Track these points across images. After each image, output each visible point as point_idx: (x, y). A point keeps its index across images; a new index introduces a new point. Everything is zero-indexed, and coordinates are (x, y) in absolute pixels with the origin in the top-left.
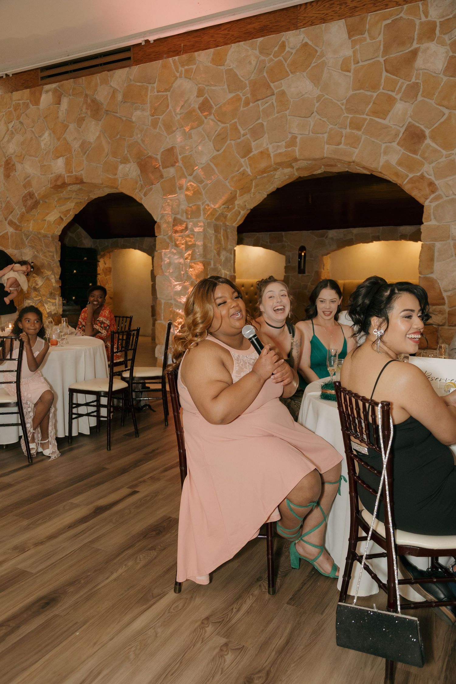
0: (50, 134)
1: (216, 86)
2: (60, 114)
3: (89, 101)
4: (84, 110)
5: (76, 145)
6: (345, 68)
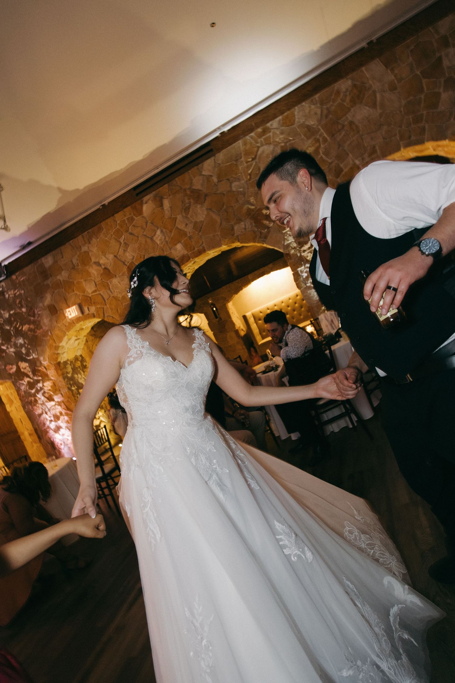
0: (162, 231)
1: (294, 139)
2: (166, 212)
3: (188, 192)
4: (187, 201)
5: (189, 230)
6: (393, 88)
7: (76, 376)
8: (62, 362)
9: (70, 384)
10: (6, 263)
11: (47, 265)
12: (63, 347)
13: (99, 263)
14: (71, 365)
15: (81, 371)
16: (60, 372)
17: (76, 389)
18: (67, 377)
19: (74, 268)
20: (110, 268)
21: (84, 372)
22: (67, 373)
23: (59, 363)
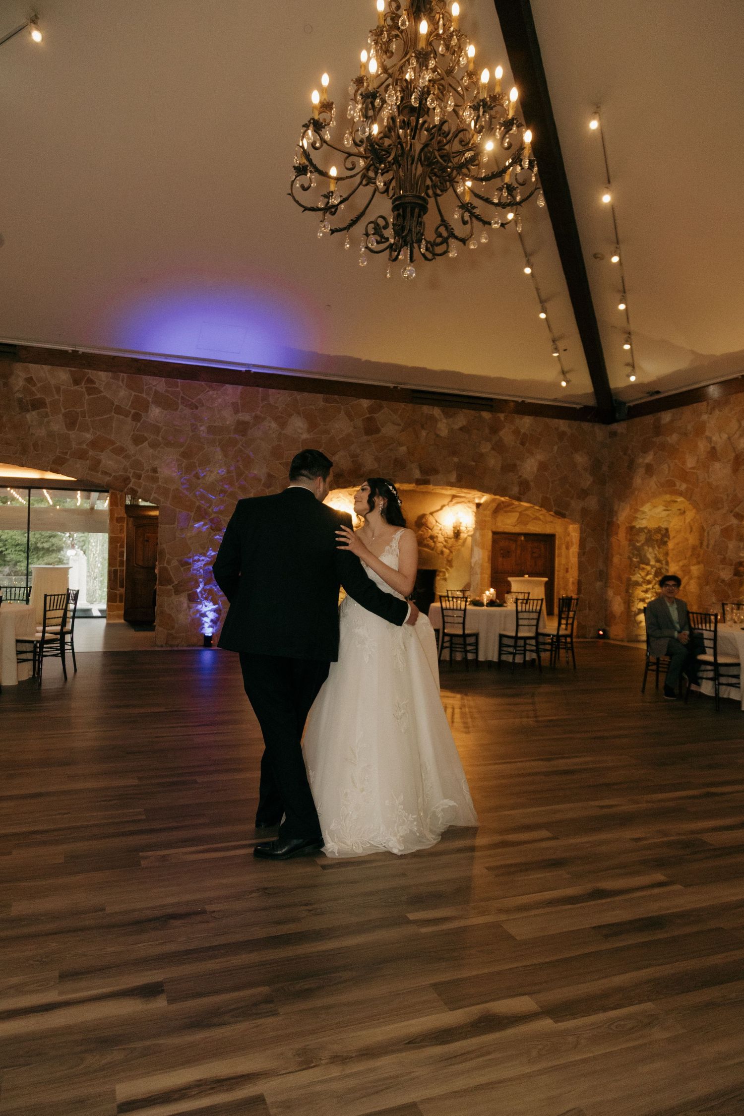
7: (646, 548)
8: (637, 527)
9: (633, 554)
10: (631, 404)
11: (663, 422)
12: (644, 513)
13: (711, 438)
14: (646, 534)
15: (656, 546)
16: (629, 537)
17: (638, 562)
18: (634, 546)
19: (686, 434)
20: (718, 449)
21: (659, 548)
22: (638, 541)
23: (632, 528)
